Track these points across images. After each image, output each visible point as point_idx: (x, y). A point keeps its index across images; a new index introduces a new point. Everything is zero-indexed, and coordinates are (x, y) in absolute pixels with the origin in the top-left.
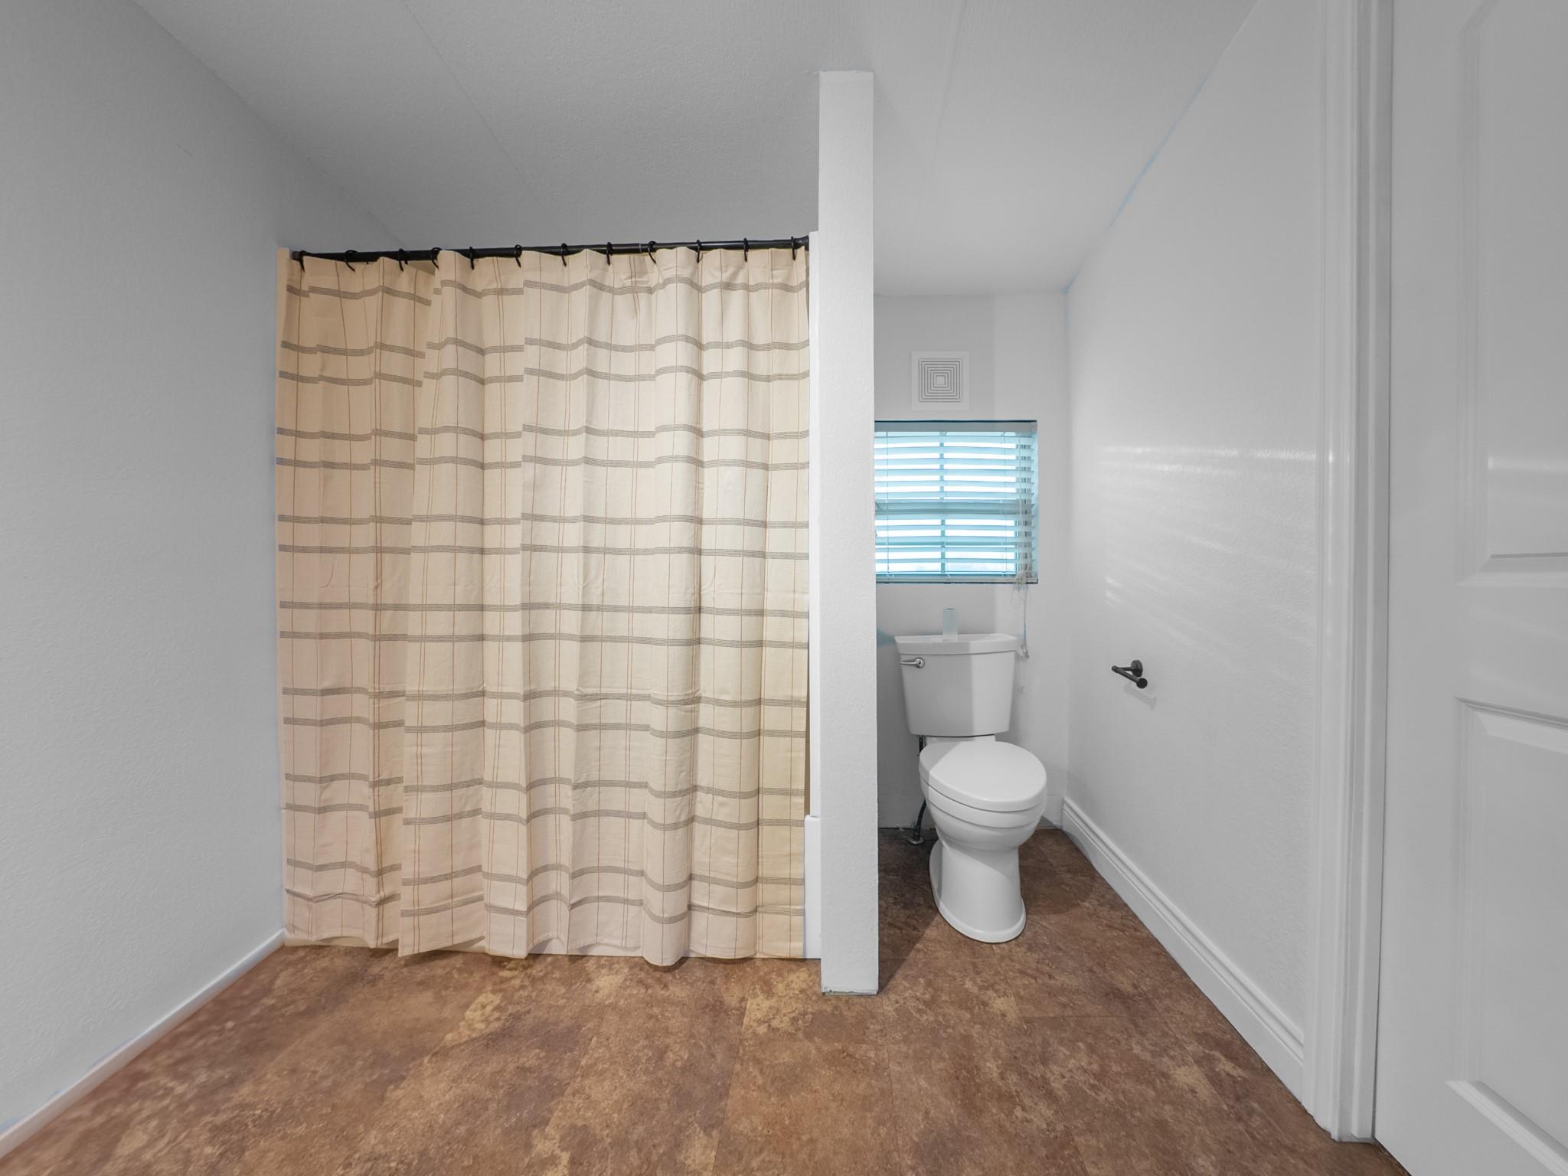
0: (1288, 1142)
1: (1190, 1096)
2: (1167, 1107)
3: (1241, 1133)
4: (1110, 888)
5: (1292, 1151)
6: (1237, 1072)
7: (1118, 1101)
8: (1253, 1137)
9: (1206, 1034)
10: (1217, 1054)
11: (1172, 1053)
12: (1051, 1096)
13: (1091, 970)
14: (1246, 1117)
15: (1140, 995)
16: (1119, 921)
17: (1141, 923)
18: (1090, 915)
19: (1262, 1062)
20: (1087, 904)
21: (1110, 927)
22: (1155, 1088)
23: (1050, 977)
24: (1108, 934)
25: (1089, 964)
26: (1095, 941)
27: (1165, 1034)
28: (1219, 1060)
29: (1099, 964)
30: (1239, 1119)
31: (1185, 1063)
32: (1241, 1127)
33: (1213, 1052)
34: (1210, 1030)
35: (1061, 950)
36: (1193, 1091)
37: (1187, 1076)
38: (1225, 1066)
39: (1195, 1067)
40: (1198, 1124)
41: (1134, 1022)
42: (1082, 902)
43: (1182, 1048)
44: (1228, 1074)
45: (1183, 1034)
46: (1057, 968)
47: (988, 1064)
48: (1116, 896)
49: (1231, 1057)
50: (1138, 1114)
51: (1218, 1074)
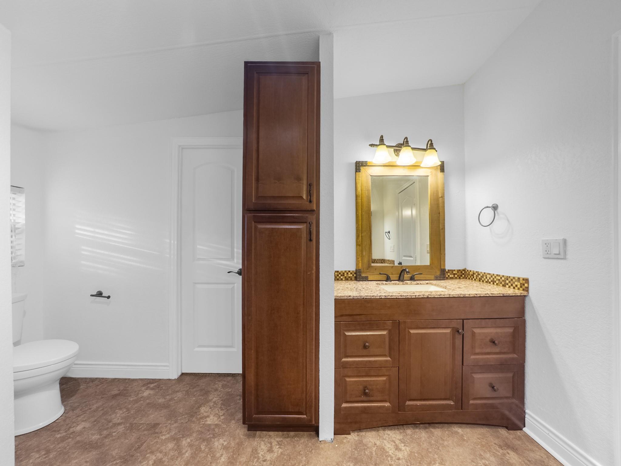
0: (170, 385)
1: (150, 395)
2: (147, 400)
3: (163, 391)
4: (86, 378)
5: (172, 386)
6: (155, 384)
7: (136, 409)
8: (165, 390)
9: (144, 384)
10: (149, 385)
11: (140, 393)
12: (119, 424)
13: (102, 398)
14: (162, 389)
15: (122, 391)
16: (99, 383)
17: (106, 378)
18: (86, 388)
19: (158, 379)
20: (82, 387)
21: (97, 386)
22: (142, 401)
23: (90, 409)
24: (98, 387)
25: (100, 397)
26: (96, 392)
27: (135, 392)
28: (150, 386)
29: (103, 395)
30: (161, 390)
31: (144, 392)
32: (162, 390)
33: (148, 386)
34: (144, 383)
35: (86, 402)
36: (150, 394)
37: (146, 393)
38: (152, 386)
39: (147, 391)
40: (154, 397)
41: (126, 396)
42: (80, 387)
43: (141, 390)
44: (154, 386)
45: (139, 388)
46: (90, 406)
47: (93, 438)
48: (90, 379)
49: (153, 383)
50: (142, 407)
51: (152, 388)
